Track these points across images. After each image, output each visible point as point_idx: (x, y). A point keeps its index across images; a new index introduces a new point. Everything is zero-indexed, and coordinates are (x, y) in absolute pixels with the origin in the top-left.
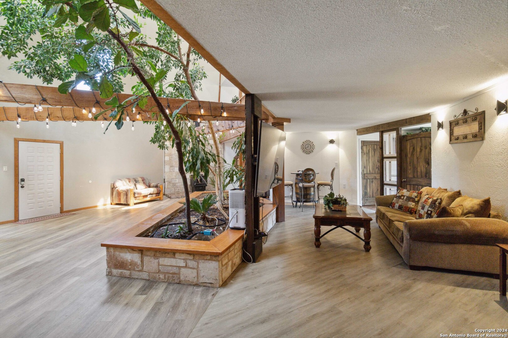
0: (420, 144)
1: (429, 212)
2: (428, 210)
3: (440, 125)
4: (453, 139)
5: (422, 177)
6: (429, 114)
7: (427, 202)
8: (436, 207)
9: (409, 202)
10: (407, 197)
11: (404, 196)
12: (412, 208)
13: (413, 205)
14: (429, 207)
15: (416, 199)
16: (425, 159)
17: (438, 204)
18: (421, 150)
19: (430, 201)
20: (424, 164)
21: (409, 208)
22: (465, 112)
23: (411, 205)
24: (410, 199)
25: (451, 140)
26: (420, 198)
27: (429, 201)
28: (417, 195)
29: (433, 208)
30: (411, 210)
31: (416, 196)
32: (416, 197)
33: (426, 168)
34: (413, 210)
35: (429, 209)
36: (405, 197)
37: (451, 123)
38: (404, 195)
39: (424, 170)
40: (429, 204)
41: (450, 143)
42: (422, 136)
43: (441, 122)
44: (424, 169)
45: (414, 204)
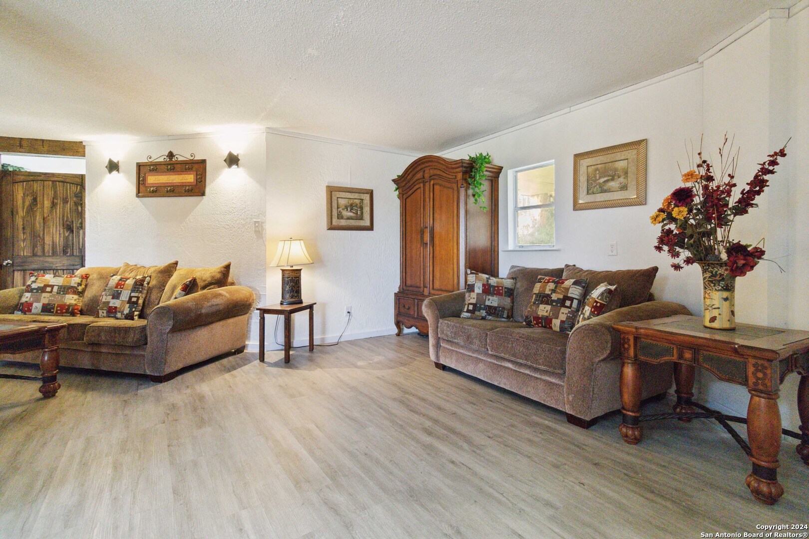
0: (51, 193)
1: (134, 299)
2: (131, 298)
3: (113, 167)
4: (143, 189)
5: (54, 254)
6: (81, 142)
7: (124, 285)
8: (144, 289)
9: (67, 295)
10: (60, 287)
11: (52, 286)
12: (76, 305)
13: (75, 300)
14: (133, 291)
15: (80, 289)
16: (63, 220)
17: (146, 285)
18: (54, 205)
19: (130, 282)
20: (62, 231)
21: (69, 306)
22: (171, 155)
23: (71, 299)
24: (65, 290)
25: (139, 192)
26: (86, 286)
27: (127, 282)
28: (82, 281)
29: (141, 292)
30: (73, 310)
31: (78, 283)
32: (80, 284)
33: (66, 239)
34: (76, 308)
35: (133, 294)
36: (55, 289)
37: (139, 166)
38: (50, 284)
39: (59, 240)
40: (130, 288)
41: (138, 196)
42: (56, 179)
43: (115, 161)
44: (62, 239)
45: (76, 297)
